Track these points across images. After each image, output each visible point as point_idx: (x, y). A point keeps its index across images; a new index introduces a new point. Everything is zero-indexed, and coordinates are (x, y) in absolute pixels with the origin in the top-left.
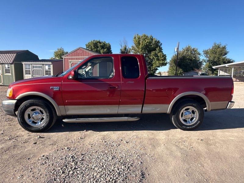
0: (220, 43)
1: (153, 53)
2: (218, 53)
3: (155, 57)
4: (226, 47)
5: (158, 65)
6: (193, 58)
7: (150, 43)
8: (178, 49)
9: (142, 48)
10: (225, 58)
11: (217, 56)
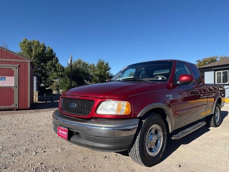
0: (104, 60)
1: (49, 63)
2: (104, 69)
3: (52, 68)
4: (109, 63)
5: (56, 77)
6: (86, 72)
7: (44, 51)
8: (71, 61)
9: (35, 57)
10: (109, 73)
11: (103, 70)
